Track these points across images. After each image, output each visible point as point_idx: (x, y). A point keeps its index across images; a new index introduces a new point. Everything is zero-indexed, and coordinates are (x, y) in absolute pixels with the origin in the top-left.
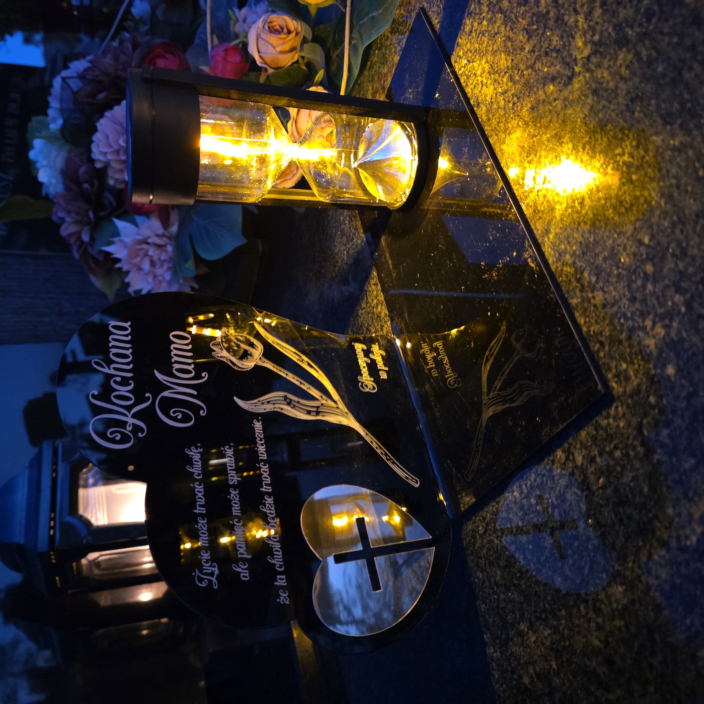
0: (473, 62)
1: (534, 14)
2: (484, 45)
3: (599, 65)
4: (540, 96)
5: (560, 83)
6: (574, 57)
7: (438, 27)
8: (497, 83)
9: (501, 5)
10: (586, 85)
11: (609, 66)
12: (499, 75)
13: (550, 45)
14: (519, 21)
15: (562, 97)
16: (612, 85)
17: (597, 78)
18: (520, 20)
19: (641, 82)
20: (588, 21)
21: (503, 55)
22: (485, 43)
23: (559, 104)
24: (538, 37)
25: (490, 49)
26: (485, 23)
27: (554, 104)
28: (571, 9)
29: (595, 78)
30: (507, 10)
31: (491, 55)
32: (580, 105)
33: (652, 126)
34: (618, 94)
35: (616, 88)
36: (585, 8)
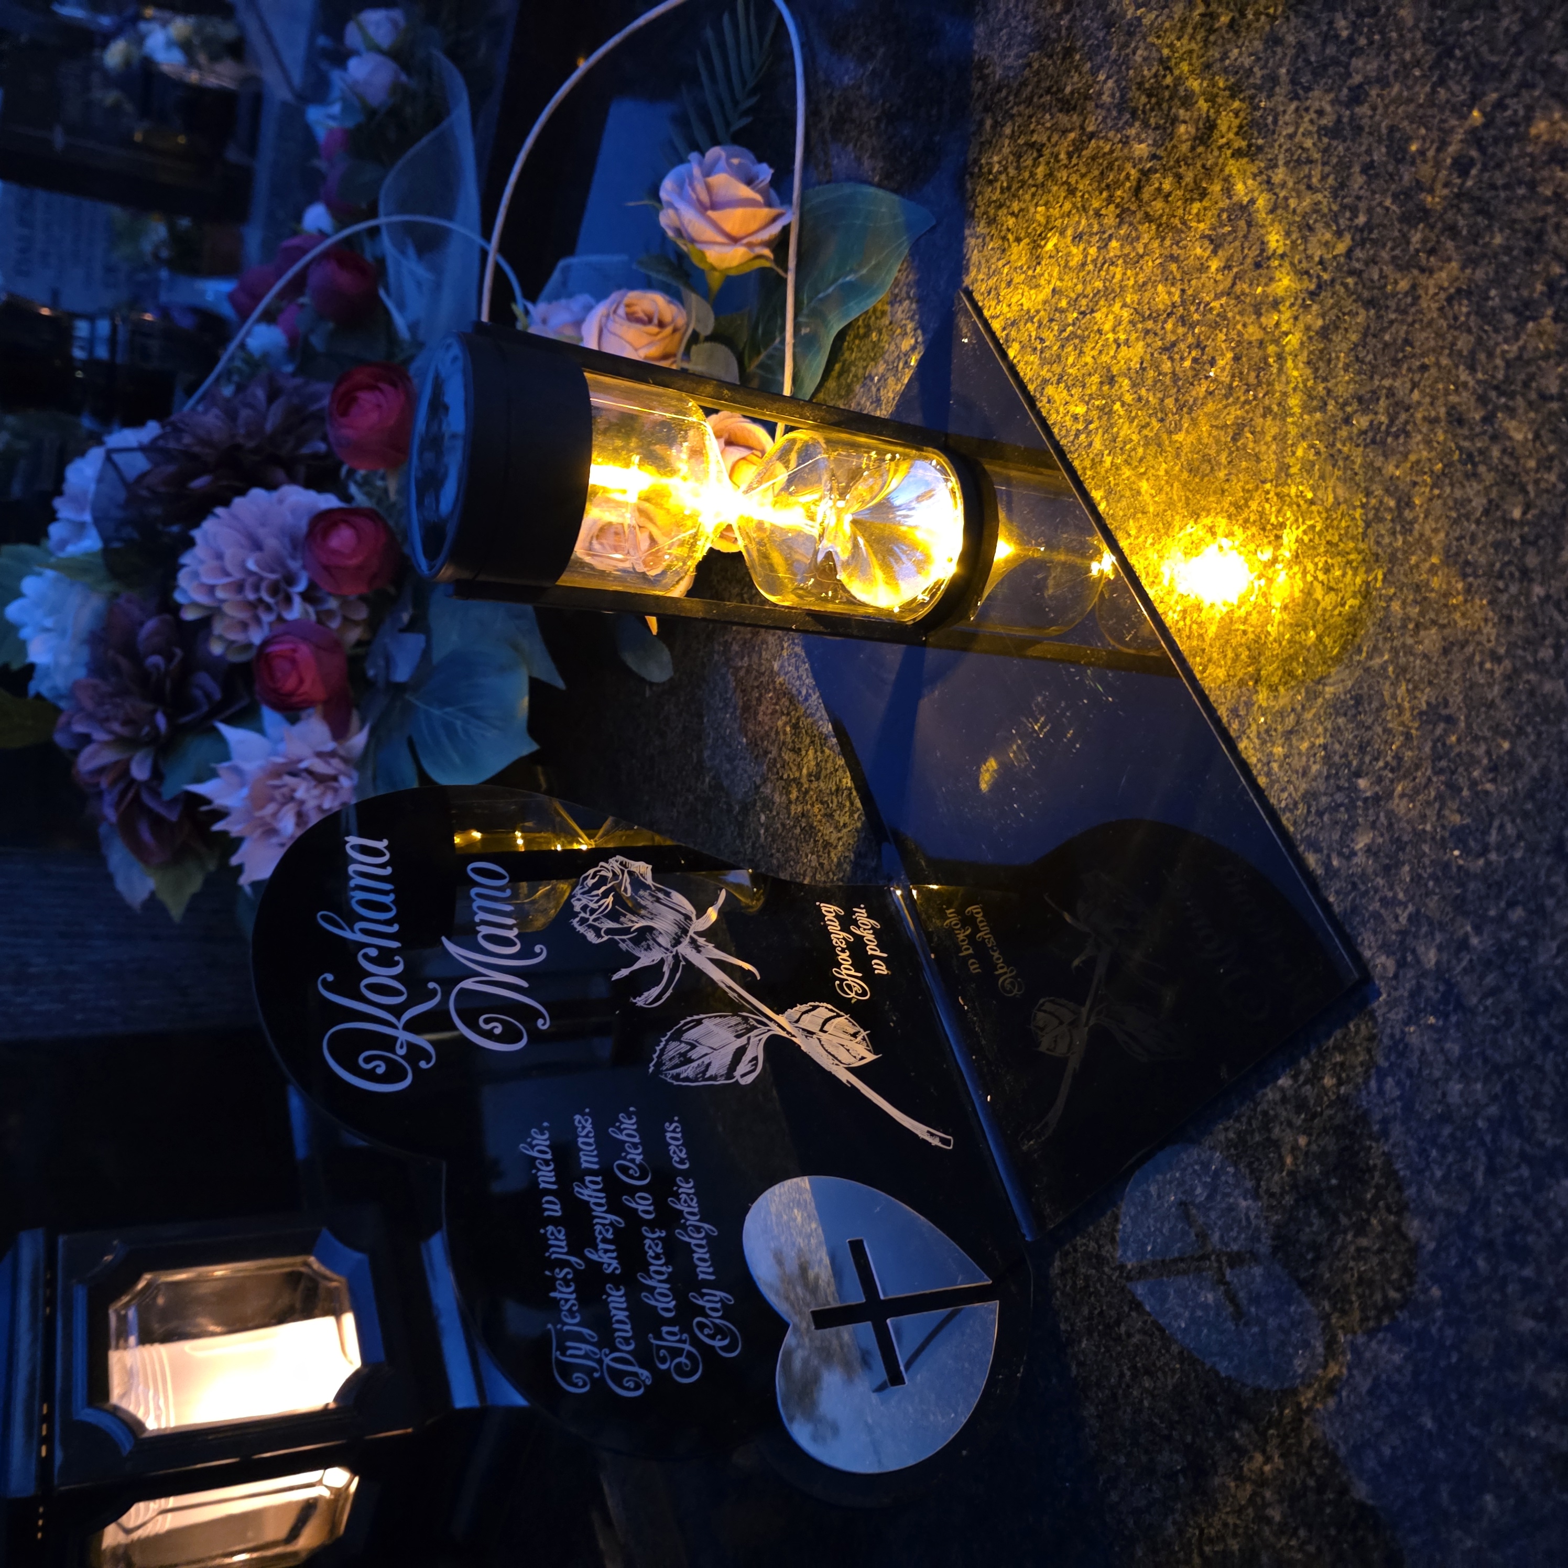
3: (1373, 261)
6: (1317, 259)
9: (1148, 210)
10: (1349, 296)
11: (1394, 258)
16: (1404, 285)
17: (1372, 281)
19: (1463, 268)
20: (1339, 199)
21: (1160, 288)
24: (1237, 243)
25: (1131, 282)
26: (1114, 244)
29: (1369, 284)
30: (1161, 215)
31: (1135, 292)
32: (1341, 331)
33: (1496, 331)
34: (1419, 297)
35: (1414, 287)
36: (1331, 180)
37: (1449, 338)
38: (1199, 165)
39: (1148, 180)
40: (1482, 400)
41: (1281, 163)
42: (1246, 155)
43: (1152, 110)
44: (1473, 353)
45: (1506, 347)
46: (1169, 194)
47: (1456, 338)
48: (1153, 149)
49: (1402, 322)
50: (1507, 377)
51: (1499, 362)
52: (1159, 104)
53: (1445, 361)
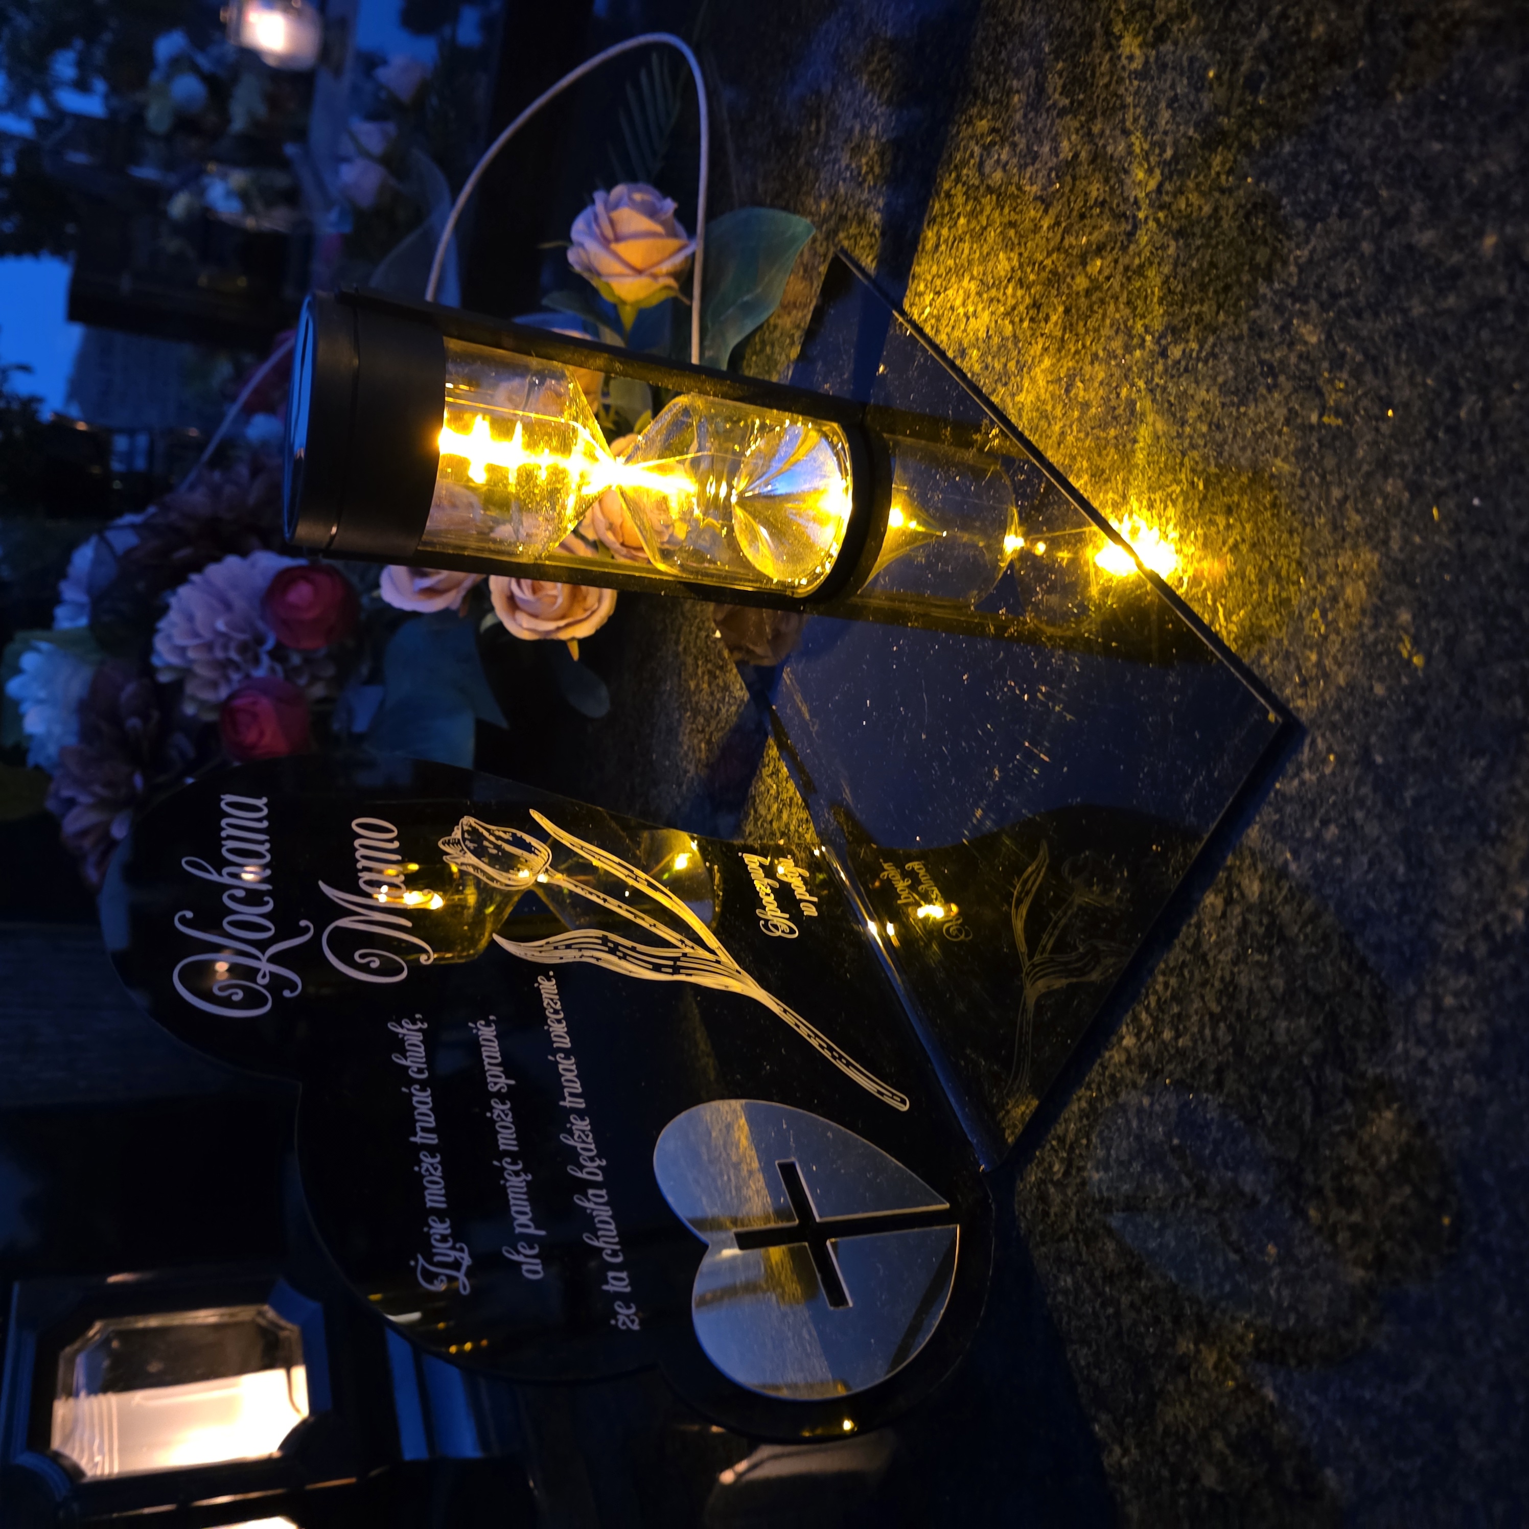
0: (946, 289)
1: (1051, 169)
2: (964, 256)
3: (1180, 191)
4: (1078, 285)
5: (1113, 249)
6: (1132, 200)
7: (874, 265)
8: (995, 303)
9: (990, 182)
10: (1161, 231)
11: (1198, 185)
12: (998, 289)
15: (1120, 268)
16: (1207, 209)
17: (1180, 211)
18: (1027, 188)
19: (1257, 183)
20: (1149, 138)
23: (1116, 283)
24: (1065, 199)
26: (962, 221)
27: (1106, 287)
28: (1117, 133)
29: (1176, 214)
30: (1001, 186)
32: (1155, 266)
33: (1289, 237)
34: (1221, 218)
35: (1216, 210)
36: (1142, 121)
37: (1248, 253)
38: (1030, 130)
39: (989, 154)
40: (1279, 309)
41: (1099, 113)
42: (1070, 112)
43: (990, 86)
44: (1269, 265)
45: (1298, 253)
46: (1007, 163)
47: (1254, 253)
48: (992, 124)
49: (1207, 246)
50: (1300, 280)
51: (1293, 269)
52: (996, 80)
53: (1246, 278)
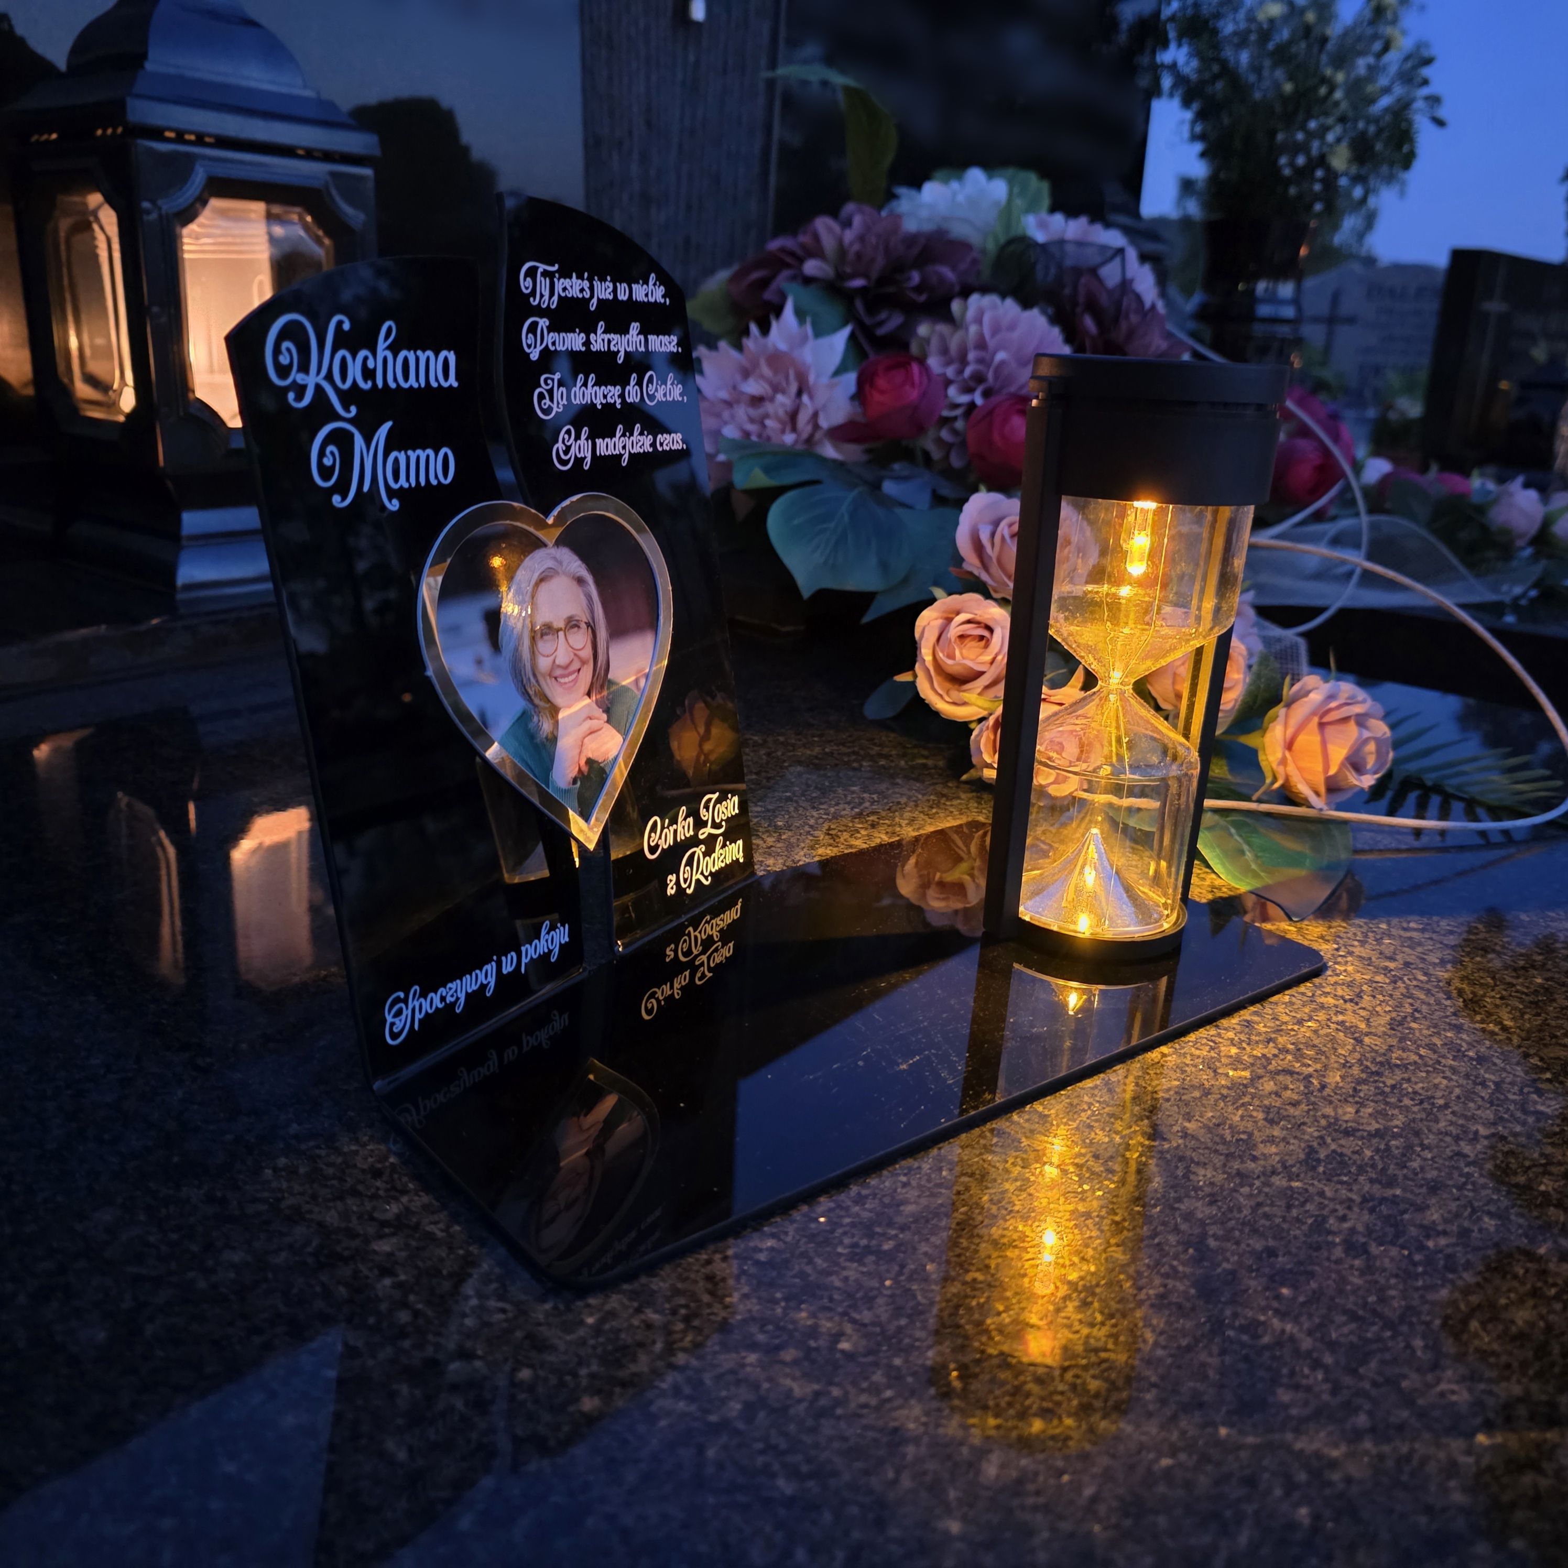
13: (1198, 1164)
14: (1237, 1109)
22: (1197, 1052)
28: (1260, 1199)
